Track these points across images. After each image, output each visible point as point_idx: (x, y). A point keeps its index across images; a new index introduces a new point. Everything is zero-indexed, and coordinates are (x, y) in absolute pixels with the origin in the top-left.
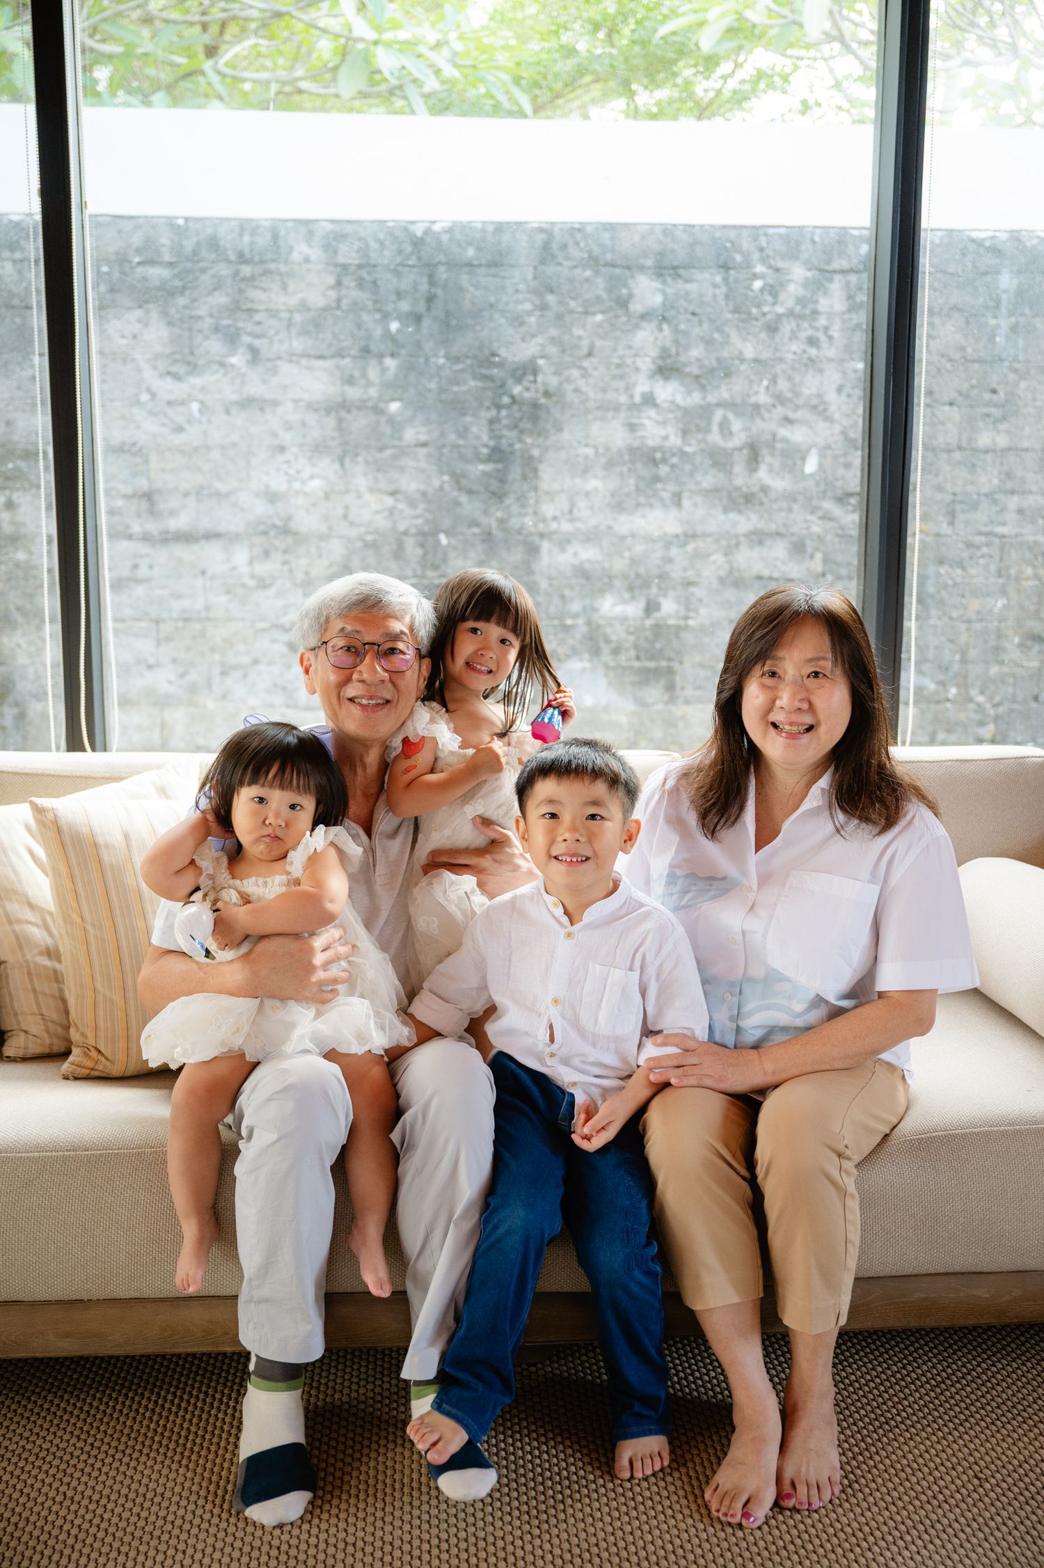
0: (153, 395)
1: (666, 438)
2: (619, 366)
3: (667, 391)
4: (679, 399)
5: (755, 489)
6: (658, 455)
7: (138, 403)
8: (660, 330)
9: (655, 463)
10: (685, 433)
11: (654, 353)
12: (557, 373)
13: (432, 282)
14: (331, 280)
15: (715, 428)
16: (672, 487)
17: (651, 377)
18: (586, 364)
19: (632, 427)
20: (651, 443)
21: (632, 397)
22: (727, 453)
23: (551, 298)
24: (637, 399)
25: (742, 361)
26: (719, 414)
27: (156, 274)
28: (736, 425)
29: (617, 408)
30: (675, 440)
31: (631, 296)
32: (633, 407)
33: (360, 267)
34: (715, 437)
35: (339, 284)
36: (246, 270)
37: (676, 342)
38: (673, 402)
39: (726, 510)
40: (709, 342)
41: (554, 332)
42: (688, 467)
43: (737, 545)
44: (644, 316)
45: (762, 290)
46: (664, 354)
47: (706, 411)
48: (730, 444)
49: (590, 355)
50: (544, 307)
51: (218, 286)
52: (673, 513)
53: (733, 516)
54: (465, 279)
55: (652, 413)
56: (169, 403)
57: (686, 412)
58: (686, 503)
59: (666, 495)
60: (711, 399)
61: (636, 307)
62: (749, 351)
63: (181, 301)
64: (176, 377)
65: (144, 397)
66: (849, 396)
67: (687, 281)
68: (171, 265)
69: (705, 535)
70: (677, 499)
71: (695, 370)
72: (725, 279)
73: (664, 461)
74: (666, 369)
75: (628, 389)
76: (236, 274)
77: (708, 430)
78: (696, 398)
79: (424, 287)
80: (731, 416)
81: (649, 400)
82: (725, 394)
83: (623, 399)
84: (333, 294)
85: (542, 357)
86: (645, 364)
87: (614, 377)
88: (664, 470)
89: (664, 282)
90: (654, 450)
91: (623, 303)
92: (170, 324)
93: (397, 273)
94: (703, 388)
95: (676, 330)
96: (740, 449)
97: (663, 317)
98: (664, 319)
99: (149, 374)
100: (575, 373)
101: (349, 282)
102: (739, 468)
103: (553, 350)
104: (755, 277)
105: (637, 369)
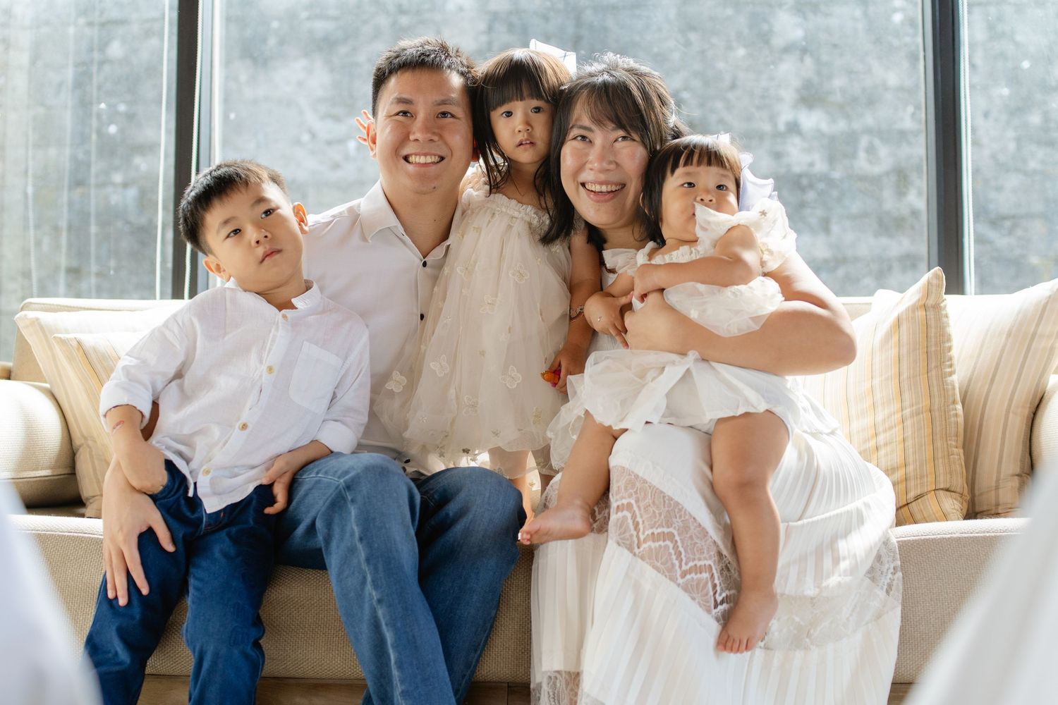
0: (313, 135)
1: (811, 164)
2: (763, 97)
3: (811, 120)
4: (824, 127)
5: (905, 211)
6: (805, 181)
7: (297, 142)
8: (802, 60)
9: (803, 189)
10: (832, 160)
11: (796, 83)
12: (702, 105)
13: (579, 23)
14: (482, 26)
15: (862, 155)
16: (819, 212)
17: (795, 106)
18: (730, 95)
19: (777, 156)
20: (797, 169)
21: (775, 125)
22: (875, 181)
23: (693, 37)
24: (782, 127)
25: (886, 88)
26: (864, 141)
27: (321, 26)
28: (883, 151)
29: (761, 136)
30: (821, 167)
31: (771, 31)
32: (777, 135)
33: (511, 13)
34: (862, 163)
35: (490, 29)
36: (404, 20)
37: (819, 73)
38: (819, 131)
39: (877, 235)
40: (850, 72)
41: (697, 66)
42: (835, 193)
43: (890, 268)
44: (787, 49)
45: (903, 23)
46: (807, 85)
47: (851, 138)
48: (877, 170)
49: (733, 86)
50: (688, 44)
51: (377, 34)
52: (821, 239)
53: (884, 241)
54: (610, 22)
55: (797, 140)
56: (329, 143)
57: (832, 139)
58: (835, 228)
59: (813, 221)
60: (857, 125)
61: (778, 42)
62: (893, 79)
63: (343, 50)
64: (337, 119)
65: (306, 138)
66: (996, 120)
67: (827, 15)
68: (336, 19)
69: (856, 259)
70: (825, 226)
71: (838, 98)
72: (866, 14)
73: (811, 186)
74: (810, 97)
75: (773, 119)
76: (394, 24)
77: (854, 155)
78: (842, 125)
79: (570, 30)
80: (877, 142)
81: (794, 128)
82: (869, 120)
83: (767, 127)
84: (484, 38)
85: (685, 89)
86: (788, 95)
87: (759, 108)
88: (811, 195)
89: (805, 18)
90: (800, 176)
91: (765, 38)
92: (332, 71)
93: (546, 18)
94: (848, 117)
95: (818, 61)
96: (887, 174)
97: (802, 50)
98: (804, 51)
99: (311, 119)
100: (719, 105)
101: (501, 28)
102: (888, 194)
103: (697, 84)
104: (895, 10)
105: (780, 100)
